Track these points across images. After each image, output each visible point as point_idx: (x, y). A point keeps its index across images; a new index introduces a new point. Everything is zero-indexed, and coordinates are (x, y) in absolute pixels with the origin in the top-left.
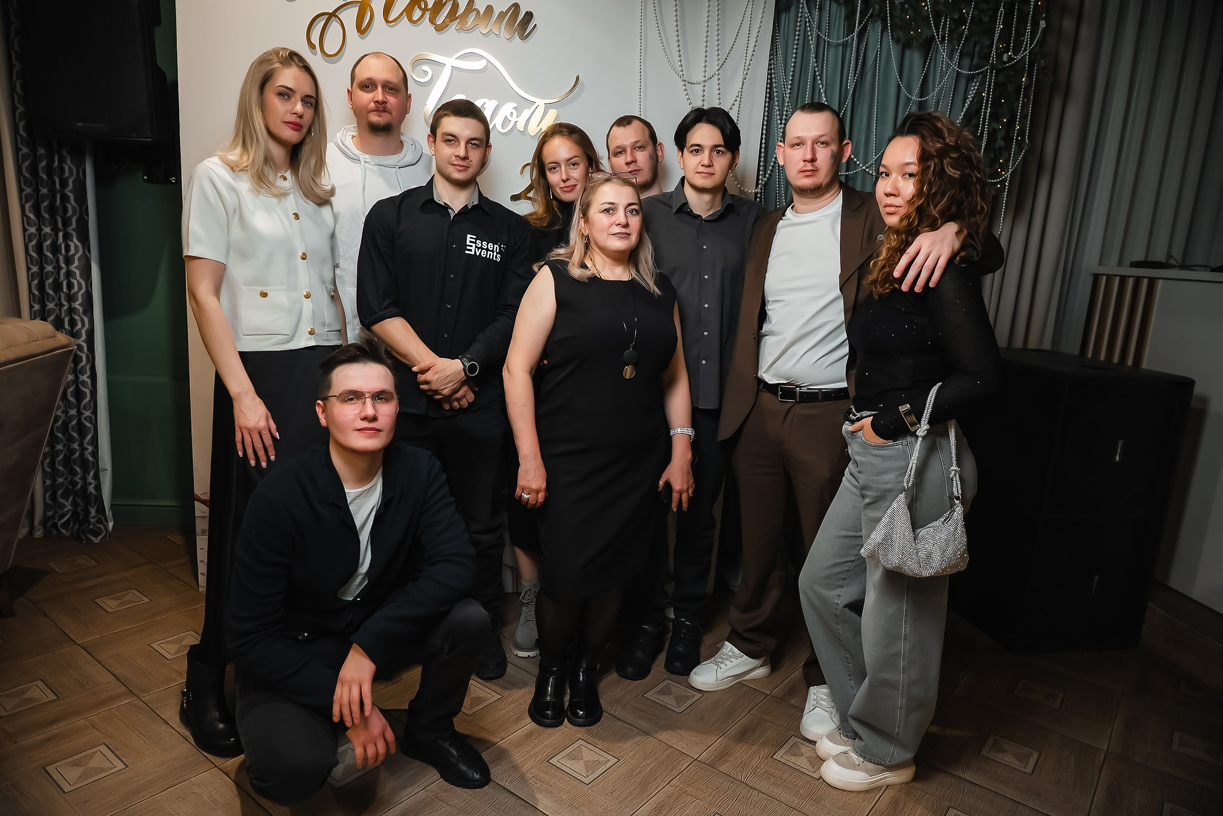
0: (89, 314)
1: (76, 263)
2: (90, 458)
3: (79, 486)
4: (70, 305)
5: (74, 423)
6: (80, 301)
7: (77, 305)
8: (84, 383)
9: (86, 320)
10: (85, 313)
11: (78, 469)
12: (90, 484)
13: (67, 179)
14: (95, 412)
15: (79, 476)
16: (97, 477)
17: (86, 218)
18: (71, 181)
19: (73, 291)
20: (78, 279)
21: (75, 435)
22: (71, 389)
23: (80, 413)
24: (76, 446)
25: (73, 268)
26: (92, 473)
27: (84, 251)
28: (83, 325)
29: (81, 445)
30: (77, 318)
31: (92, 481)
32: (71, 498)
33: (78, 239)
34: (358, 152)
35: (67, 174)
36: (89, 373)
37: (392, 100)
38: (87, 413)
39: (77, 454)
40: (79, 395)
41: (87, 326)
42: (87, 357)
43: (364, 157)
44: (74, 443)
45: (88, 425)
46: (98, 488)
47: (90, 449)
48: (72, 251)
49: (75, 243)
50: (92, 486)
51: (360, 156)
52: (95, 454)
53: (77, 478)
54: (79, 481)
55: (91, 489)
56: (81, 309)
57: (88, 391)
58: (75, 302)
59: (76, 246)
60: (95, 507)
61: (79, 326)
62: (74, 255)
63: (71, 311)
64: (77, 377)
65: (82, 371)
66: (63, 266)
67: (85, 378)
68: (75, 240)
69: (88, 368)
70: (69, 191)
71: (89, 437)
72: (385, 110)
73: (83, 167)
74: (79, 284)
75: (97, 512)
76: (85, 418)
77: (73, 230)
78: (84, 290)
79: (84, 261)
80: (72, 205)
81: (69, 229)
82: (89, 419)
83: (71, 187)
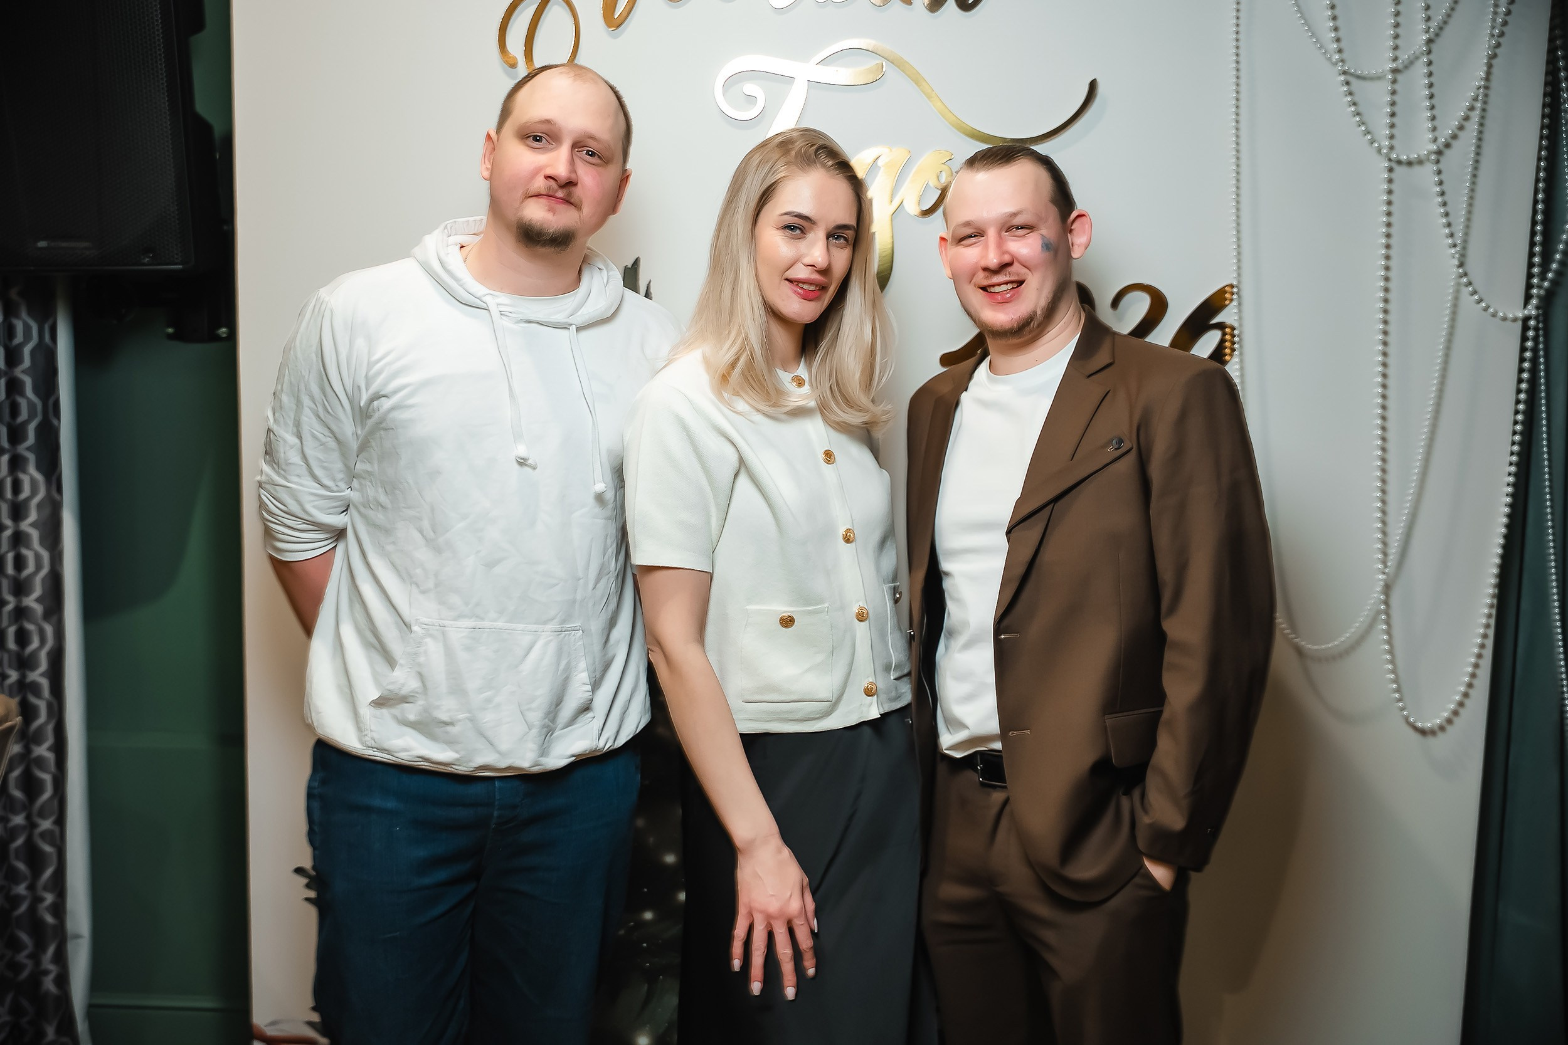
0: (54, 619)
1: (33, 516)
2: (49, 919)
3: (25, 974)
4: (20, 601)
5: (20, 841)
6: (37, 592)
7: (31, 601)
8: (40, 762)
9: (49, 630)
10: (47, 616)
11: (24, 937)
12: (46, 973)
13: (21, 346)
14: (61, 821)
15: (25, 953)
16: (61, 958)
17: (55, 422)
18: (27, 350)
19: (26, 573)
20: (35, 550)
21: (21, 866)
22: (16, 773)
23: (32, 825)
24: (21, 889)
25: (25, 526)
26: (51, 950)
27: (48, 490)
28: (43, 641)
29: (31, 887)
30: (30, 627)
31: (51, 967)
32: (9, 999)
33: (38, 468)
34: (479, 289)
35: (19, 338)
36: (50, 741)
37: (590, 180)
38: (46, 824)
39: (23, 908)
40: (31, 786)
41: (50, 642)
42: (50, 706)
43: (498, 300)
44: (17, 883)
45: (48, 848)
46: (63, 980)
47: (49, 898)
48: (25, 493)
49: (32, 474)
50: (51, 977)
51: (488, 299)
52: (59, 909)
53: (22, 957)
54: (26, 961)
55: (49, 984)
56: (38, 609)
57: (47, 778)
58: (28, 594)
59: (33, 482)
60: (55, 1023)
61: (35, 644)
62: (28, 500)
63: (21, 613)
64: (28, 750)
65: (37, 738)
66: (8, 522)
67: (43, 750)
68: (32, 469)
69: (50, 728)
70: (23, 372)
71: (48, 872)
72: (567, 201)
73: (50, 321)
74: (38, 557)
75: (59, 1031)
76: (43, 835)
77: (28, 449)
78: (45, 570)
79: (47, 511)
80: (28, 399)
81: (22, 449)
82: (46, 835)
83: (27, 362)
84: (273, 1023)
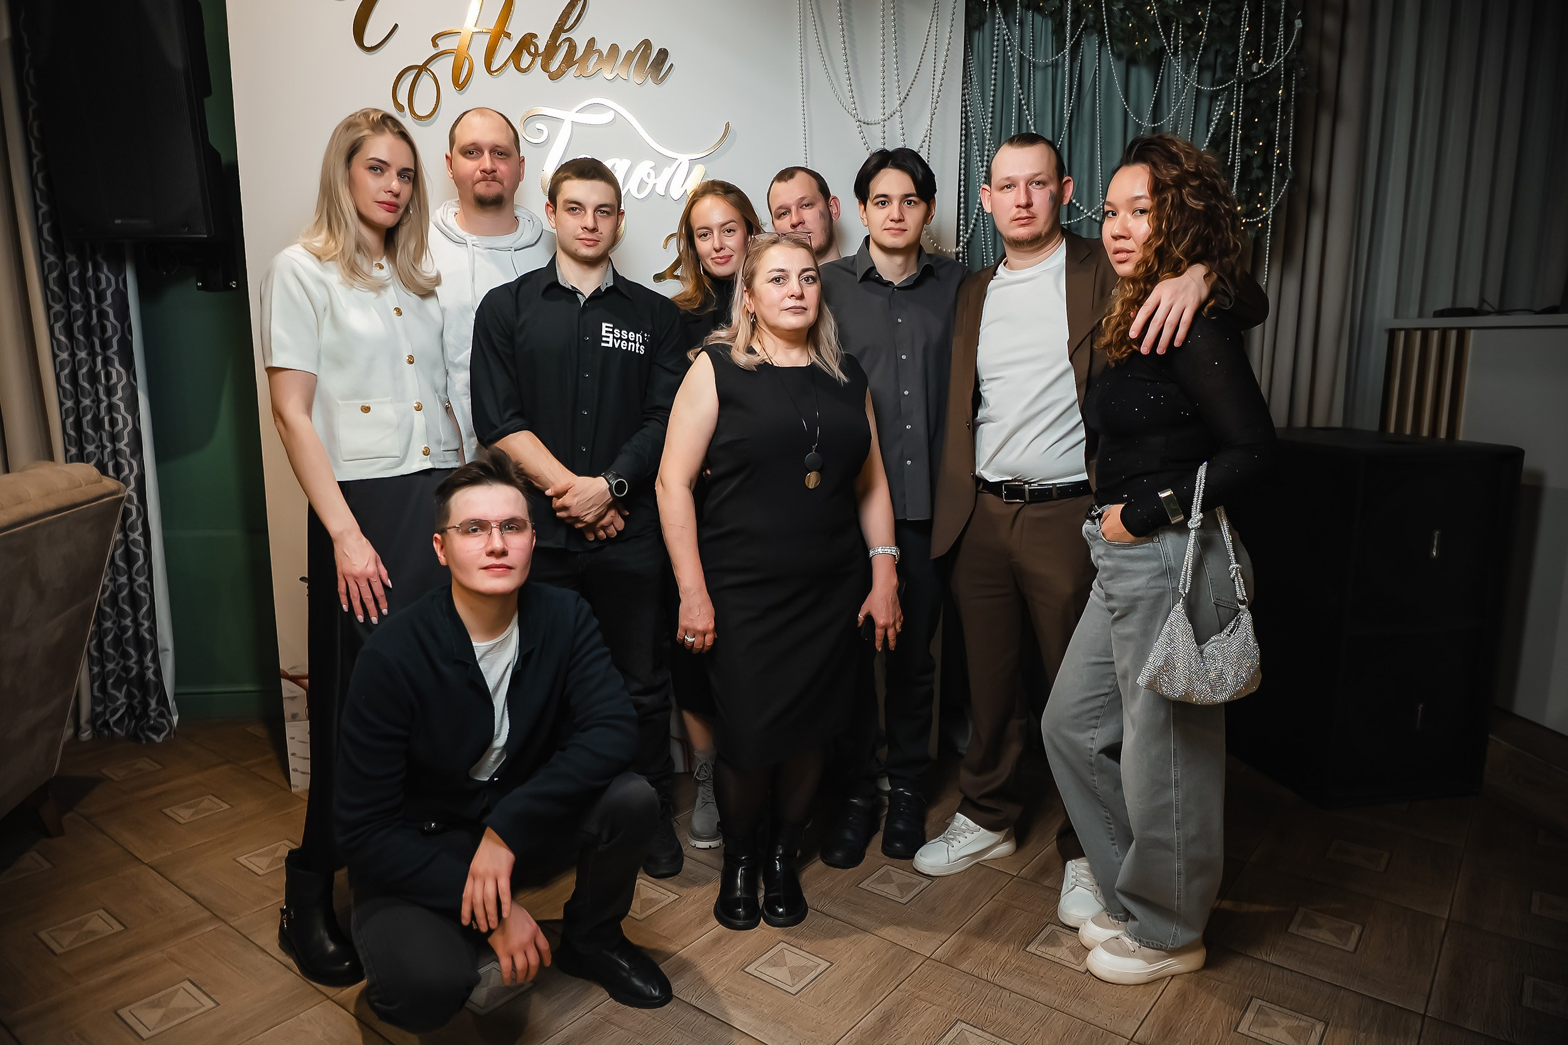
0: (138, 456)
1: (120, 394)
2: (147, 636)
3: (134, 673)
4: (115, 446)
5: (125, 593)
6: (126, 440)
7: (122, 445)
8: (135, 542)
9: (134, 463)
10: (133, 455)
11: (132, 652)
12: (148, 668)
13: (104, 291)
14: (150, 578)
15: (133, 660)
16: (155, 659)
17: (130, 338)
18: (109, 293)
19: (117, 429)
20: (122, 414)
21: (126, 608)
22: (119, 551)
23: (131, 580)
24: (128, 622)
25: (115, 400)
26: (150, 655)
27: (128, 378)
28: (131, 470)
29: (135, 620)
30: (123, 461)
31: (150, 665)
32: (125, 687)
33: (121, 364)
34: (463, 233)
35: (104, 285)
36: (140, 530)
37: (502, 168)
38: (141, 580)
39: (130, 633)
40: (129, 557)
41: (136, 471)
42: (138, 509)
43: (471, 239)
44: (125, 619)
45: (143, 594)
46: (158, 673)
47: (146, 624)
48: (114, 379)
49: (117, 368)
50: (151, 670)
51: (466, 238)
52: (153, 630)
53: (131, 663)
54: (134, 666)
55: (150, 674)
56: (128, 451)
57: (140, 552)
58: (120, 442)
59: (119, 373)
60: (155, 698)
61: (127, 471)
62: (116, 384)
63: (116, 453)
64: (126, 536)
65: (133, 528)
66: (104, 398)
67: (136, 535)
68: (117, 365)
69: (139, 523)
70: (108, 306)
71: (144, 609)
72: (494, 179)
73: (123, 276)
74: (124, 419)
75: (158, 703)
76: (139, 586)
77: (114, 353)
78: (130, 427)
79: (129, 391)
80: (111, 322)
81: (110, 353)
82: (143, 587)
83: (109, 300)
84: (292, 668)
